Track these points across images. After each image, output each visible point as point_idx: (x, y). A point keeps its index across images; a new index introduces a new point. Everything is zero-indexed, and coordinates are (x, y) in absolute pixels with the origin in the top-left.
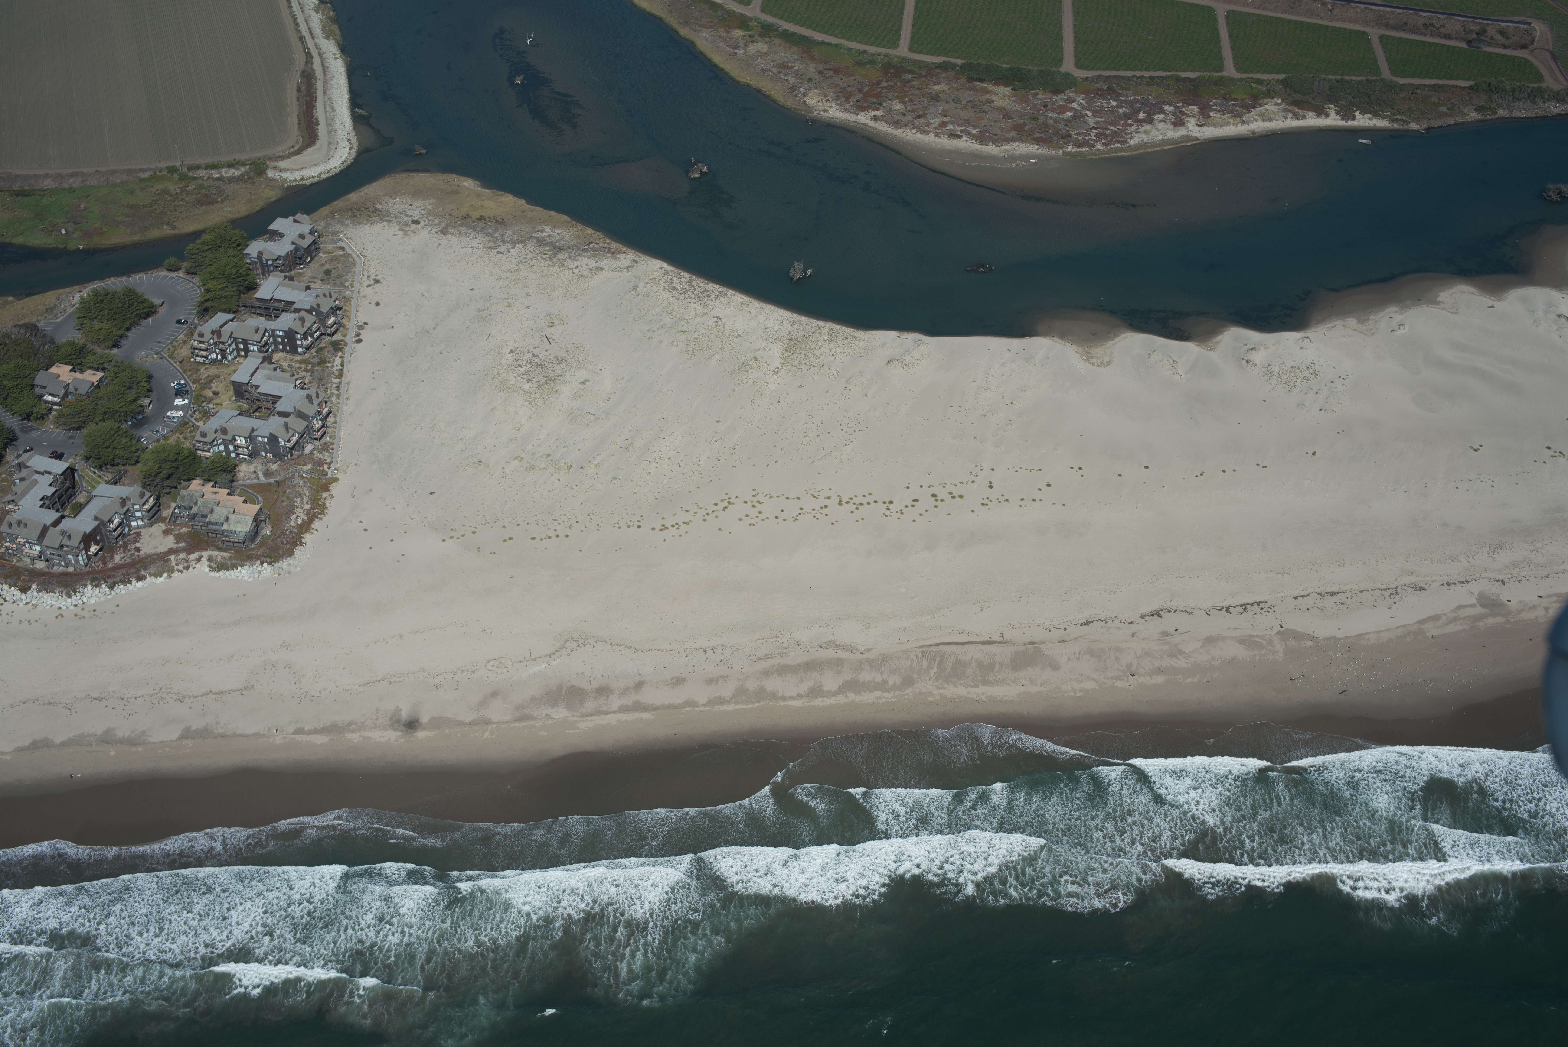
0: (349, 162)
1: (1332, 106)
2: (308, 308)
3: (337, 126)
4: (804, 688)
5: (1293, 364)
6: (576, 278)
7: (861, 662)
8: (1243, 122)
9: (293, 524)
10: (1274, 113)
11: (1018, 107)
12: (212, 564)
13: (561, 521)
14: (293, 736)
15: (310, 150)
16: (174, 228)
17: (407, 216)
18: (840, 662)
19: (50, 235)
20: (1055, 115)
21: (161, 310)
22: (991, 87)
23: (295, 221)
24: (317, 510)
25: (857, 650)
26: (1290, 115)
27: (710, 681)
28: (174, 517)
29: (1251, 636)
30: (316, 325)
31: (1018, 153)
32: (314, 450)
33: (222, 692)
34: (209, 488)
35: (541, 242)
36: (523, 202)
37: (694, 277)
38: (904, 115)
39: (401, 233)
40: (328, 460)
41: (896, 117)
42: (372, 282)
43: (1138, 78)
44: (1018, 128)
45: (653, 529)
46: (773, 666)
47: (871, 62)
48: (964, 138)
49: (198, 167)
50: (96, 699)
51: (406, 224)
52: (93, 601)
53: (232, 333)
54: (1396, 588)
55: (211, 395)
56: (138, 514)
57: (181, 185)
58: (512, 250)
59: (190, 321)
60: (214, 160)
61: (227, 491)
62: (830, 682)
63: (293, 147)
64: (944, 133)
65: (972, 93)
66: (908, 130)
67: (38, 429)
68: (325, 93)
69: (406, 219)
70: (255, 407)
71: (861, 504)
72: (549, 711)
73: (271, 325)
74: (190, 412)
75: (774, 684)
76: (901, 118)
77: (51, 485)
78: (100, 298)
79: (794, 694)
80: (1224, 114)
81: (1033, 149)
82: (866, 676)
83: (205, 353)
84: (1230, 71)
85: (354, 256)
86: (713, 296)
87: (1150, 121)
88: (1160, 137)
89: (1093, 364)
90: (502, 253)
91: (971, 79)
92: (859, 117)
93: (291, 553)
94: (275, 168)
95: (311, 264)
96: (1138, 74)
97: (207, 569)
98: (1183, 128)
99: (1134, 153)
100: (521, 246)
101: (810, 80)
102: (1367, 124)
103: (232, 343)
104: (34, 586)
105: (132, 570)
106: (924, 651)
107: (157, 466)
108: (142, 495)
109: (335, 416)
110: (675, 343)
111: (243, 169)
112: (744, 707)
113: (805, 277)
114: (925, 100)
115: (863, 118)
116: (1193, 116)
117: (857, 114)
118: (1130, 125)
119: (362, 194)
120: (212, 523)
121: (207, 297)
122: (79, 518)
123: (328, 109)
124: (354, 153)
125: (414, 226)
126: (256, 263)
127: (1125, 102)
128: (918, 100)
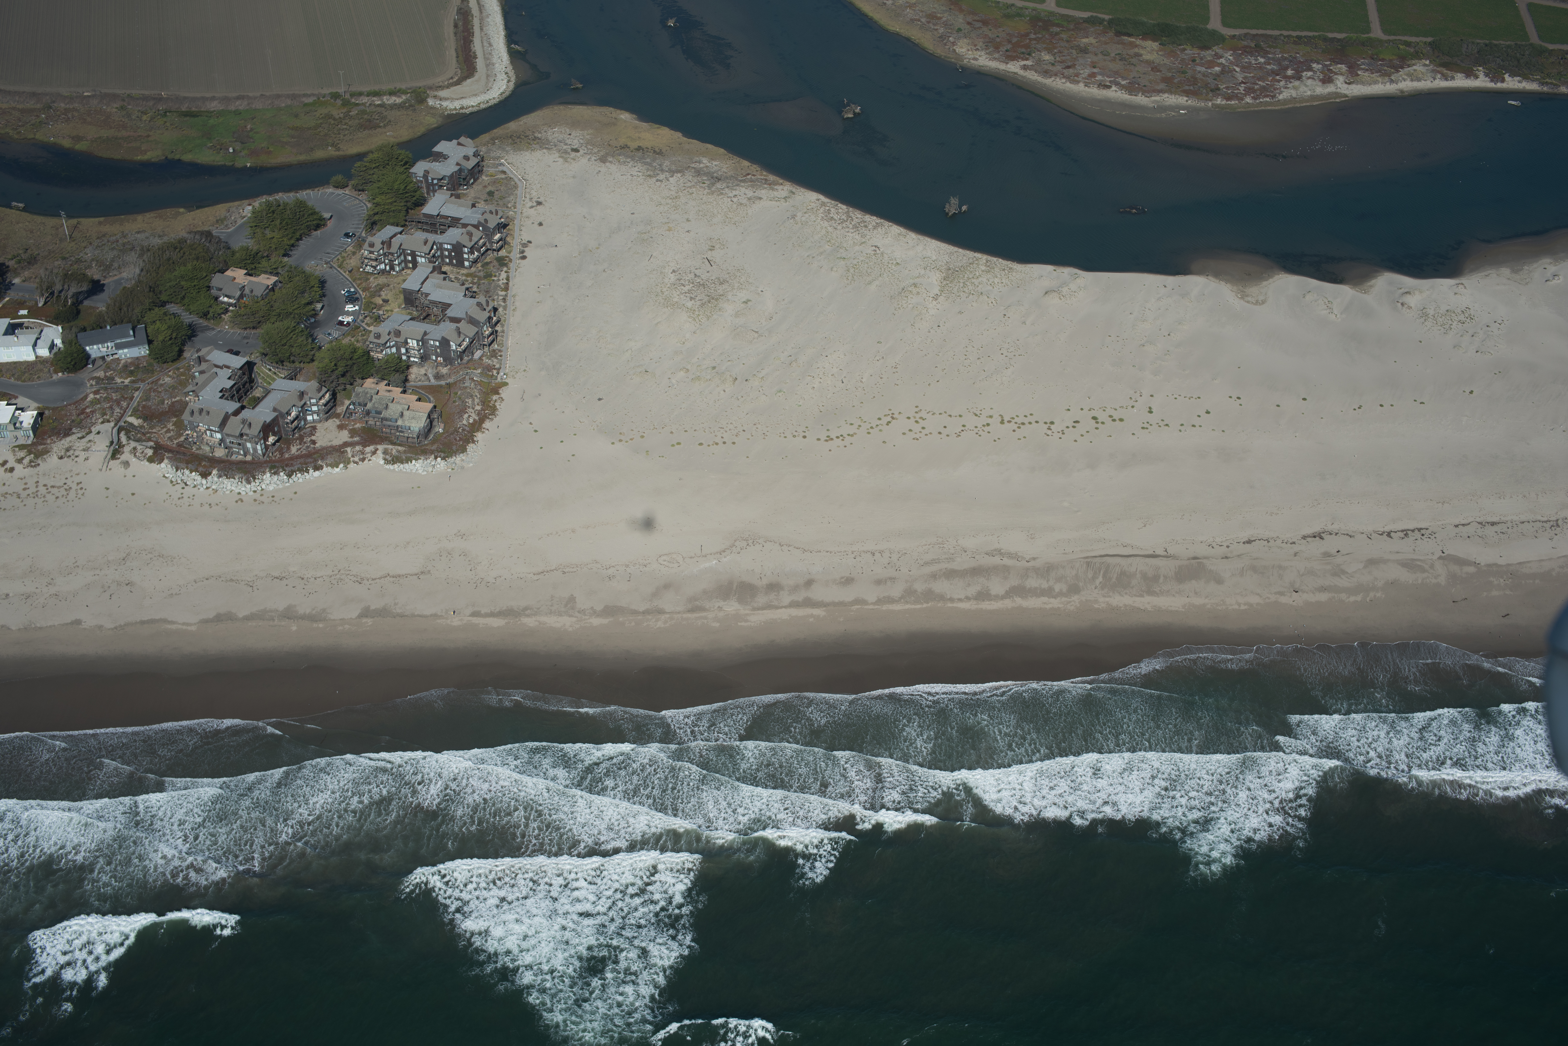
0: (507, 93)
1: (1481, 68)
2: (476, 223)
3: (495, 60)
4: (972, 591)
5: (1449, 308)
6: (735, 206)
7: (1027, 569)
8: (1392, 81)
9: (465, 422)
10: (1423, 73)
11: (1167, 61)
12: (387, 457)
13: (727, 429)
14: (470, 618)
15: (469, 81)
16: (338, 149)
17: (566, 144)
18: (1006, 569)
19: (218, 153)
20: (1203, 69)
21: (330, 224)
22: (1139, 42)
23: (459, 144)
24: (488, 411)
25: (1023, 558)
26: (1439, 76)
27: (879, 582)
28: (349, 413)
29: (1413, 560)
30: (482, 241)
31: (1167, 104)
32: (482, 356)
33: (399, 576)
34: (382, 386)
35: (698, 172)
36: (679, 134)
37: (851, 209)
38: (1053, 65)
39: (561, 160)
40: (497, 366)
41: (1046, 67)
42: (535, 204)
43: (1285, 37)
44: (1167, 80)
45: (819, 439)
46: (941, 570)
47: (1019, 15)
48: (1114, 88)
49: (360, 94)
50: (277, 578)
51: (566, 152)
52: (271, 488)
53: (401, 245)
54: (1557, 520)
55: (381, 302)
56: (315, 408)
57: (344, 110)
58: (671, 179)
59: (357, 234)
60: (376, 88)
61: (400, 390)
62: (997, 587)
63: (452, 78)
64: (1094, 83)
65: (1120, 46)
66: (1058, 79)
67: (213, 329)
68: (482, 29)
69: (565, 147)
70: (424, 314)
71: (1023, 424)
72: (721, 603)
73: (439, 238)
74: (361, 318)
75: (941, 586)
76: (1051, 68)
77: (229, 378)
78: (272, 209)
79: (962, 597)
80: (1372, 73)
81: (1182, 100)
82: (1032, 582)
83: (374, 264)
84: (1377, 32)
85: (516, 180)
86: (870, 227)
87: (1299, 78)
88: (1309, 93)
89: (1248, 302)
90: (661, 181)
91: (1119, 34)
92: (1009, 66)
93: (463, 450)
94: (435, 97)
95: (474, 186)
96: (1285, 33)
97: (382, 462)
98: (1331, 85)
99: (1283, 107)
100: (679, 175)
101: (959, 30)
102: (1516, 87)
103: (401, 254)
104: (215, 472)
105: (310, 460)
106: (1088, 562)
107: (333, 364)
108: (319, 390)
109: (503, 326)
110: (835, 269)
111: (404, 97)
112: (913, 607)
113: (960, 212)
114: (1074, 51)
115: (1013, 67)
116: (1341, 74)
117: (1007, 63)
118: (1279, 81)
119: (522, 123)
120: (386, 420)
121: (376, 211)
122: (257, 409)
123: (485, 44)
124: (512, 85)
125: (573, 154)
126: (421, 182)
127: (1273, 59)
128: (1066, 51)
